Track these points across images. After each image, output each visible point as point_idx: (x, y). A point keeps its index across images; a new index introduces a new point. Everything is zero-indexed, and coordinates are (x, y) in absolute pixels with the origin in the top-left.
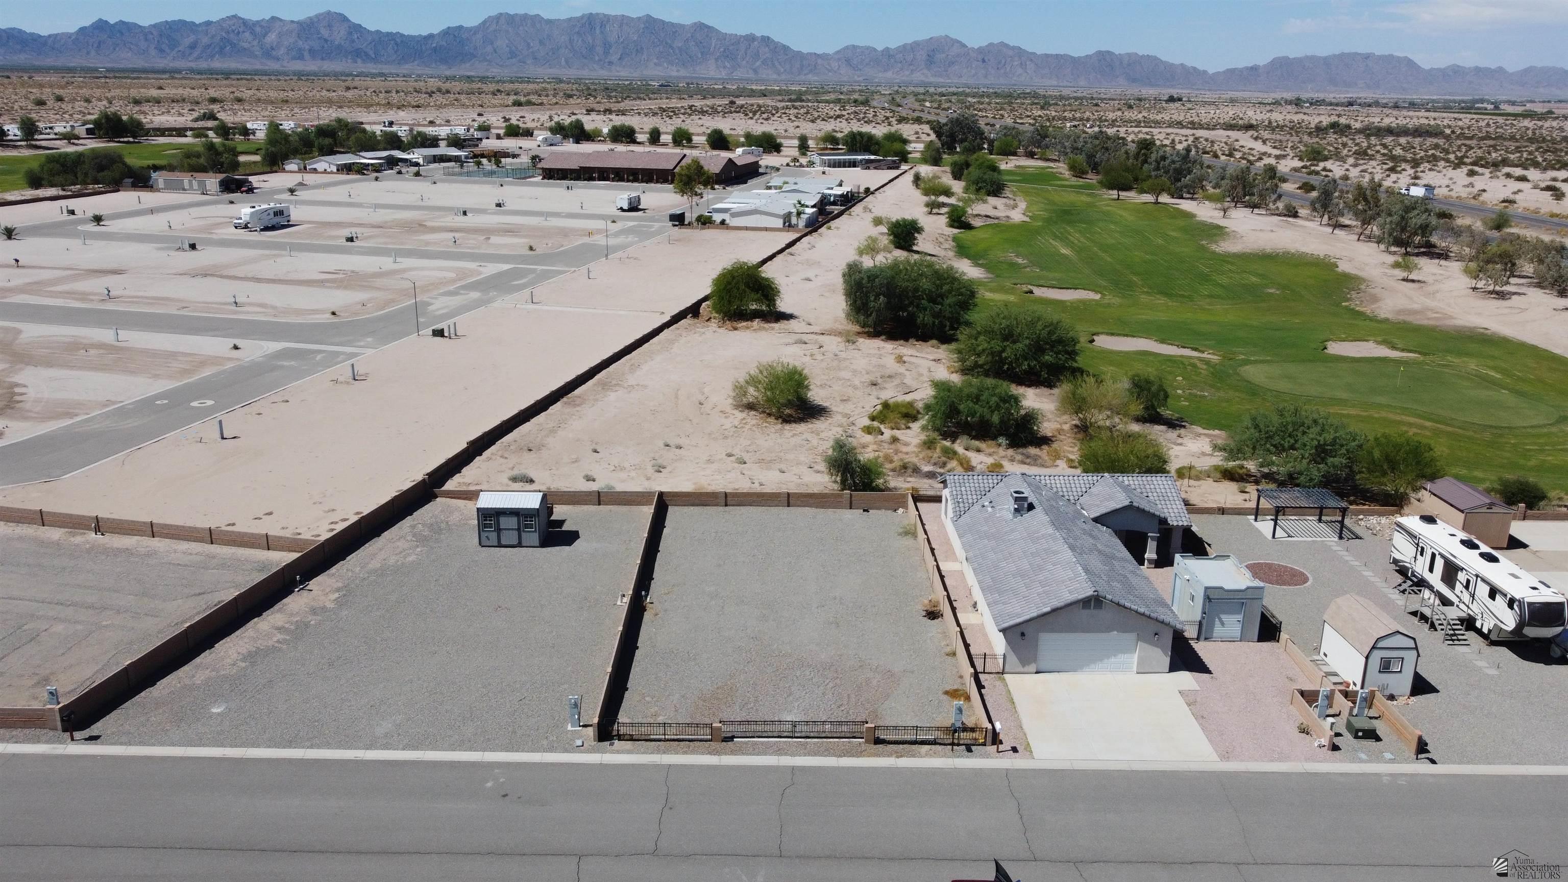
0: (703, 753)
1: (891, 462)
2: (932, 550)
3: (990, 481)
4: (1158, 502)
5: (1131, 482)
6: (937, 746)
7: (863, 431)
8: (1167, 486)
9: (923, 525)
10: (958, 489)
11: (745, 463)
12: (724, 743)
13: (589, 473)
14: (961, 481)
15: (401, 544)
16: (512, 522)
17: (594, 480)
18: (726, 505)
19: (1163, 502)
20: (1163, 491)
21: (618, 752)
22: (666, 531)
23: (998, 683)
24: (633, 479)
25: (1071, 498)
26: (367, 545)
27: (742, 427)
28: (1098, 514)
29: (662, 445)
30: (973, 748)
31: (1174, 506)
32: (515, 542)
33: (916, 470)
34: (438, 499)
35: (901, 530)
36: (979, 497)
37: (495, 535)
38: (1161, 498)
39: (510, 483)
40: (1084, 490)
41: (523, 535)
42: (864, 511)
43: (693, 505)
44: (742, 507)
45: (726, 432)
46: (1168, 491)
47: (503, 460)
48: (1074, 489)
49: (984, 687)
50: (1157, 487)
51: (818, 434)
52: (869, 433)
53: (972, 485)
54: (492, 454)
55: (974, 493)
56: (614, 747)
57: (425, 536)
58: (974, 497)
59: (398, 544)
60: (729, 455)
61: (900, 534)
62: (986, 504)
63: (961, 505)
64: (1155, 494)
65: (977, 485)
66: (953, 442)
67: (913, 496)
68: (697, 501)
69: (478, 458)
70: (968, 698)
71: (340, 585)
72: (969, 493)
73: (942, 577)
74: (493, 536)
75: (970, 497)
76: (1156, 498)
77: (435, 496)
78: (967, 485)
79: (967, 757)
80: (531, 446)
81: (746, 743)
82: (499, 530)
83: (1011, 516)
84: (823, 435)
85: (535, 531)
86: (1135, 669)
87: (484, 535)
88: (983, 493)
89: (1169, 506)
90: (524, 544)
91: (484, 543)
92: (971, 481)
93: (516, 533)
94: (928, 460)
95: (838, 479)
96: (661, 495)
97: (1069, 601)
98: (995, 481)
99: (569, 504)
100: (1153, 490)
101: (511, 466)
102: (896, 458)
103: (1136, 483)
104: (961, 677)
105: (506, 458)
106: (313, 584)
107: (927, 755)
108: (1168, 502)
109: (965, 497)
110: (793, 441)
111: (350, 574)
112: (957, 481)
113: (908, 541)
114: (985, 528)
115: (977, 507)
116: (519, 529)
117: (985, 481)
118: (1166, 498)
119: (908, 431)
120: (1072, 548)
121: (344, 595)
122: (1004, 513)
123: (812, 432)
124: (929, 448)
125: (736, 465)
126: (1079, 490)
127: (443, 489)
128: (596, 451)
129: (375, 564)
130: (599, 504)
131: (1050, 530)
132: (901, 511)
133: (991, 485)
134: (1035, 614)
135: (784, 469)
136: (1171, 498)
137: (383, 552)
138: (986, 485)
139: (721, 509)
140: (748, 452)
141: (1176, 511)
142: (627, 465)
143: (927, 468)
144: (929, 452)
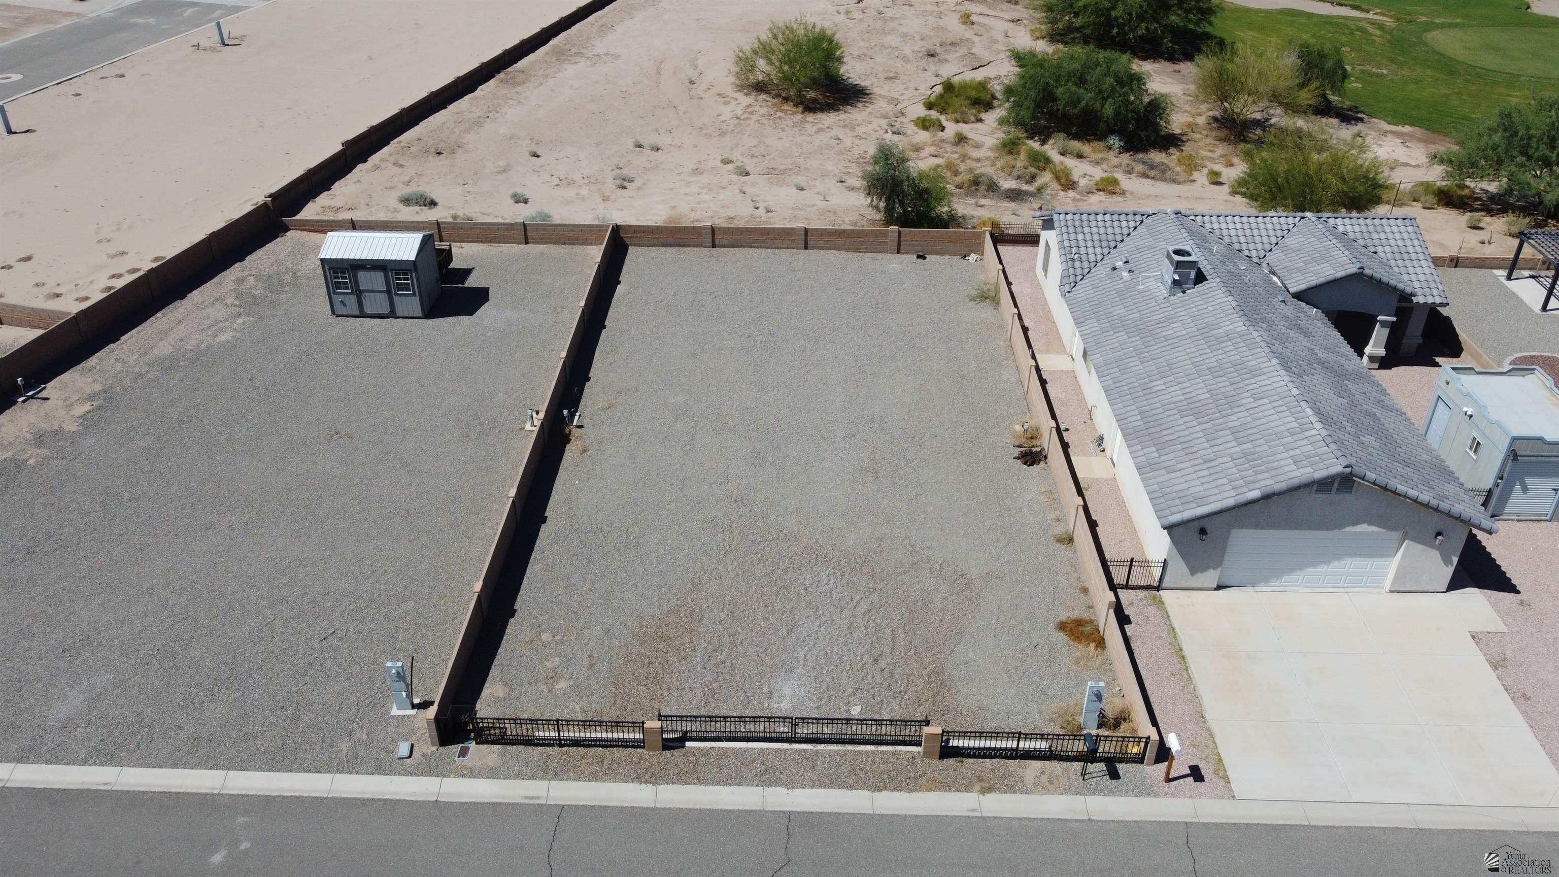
0: (626, 779)
1: (956, 173)
2: (1025, 330)
3: (1124, 224)
4: (1392, 263)
5: (1349, 228)
6: (1055, 763)
7: (917, 125)
8: (1405, 236)
9: (1009, 284)
10: (1072, 236)
11: (747, 174)
12: (667, 753)
13: (519, 190)
14: (1077, 223)
15: (216, 312)
16: (377, 280)
17: (526, 201)
18: (714, 246)
19: (1400, 263)
20: (1400, 243)
21: (473, 773)
22: (620, 289)
23: (1152, 611)
24: (583, 199)
25: (1254, 254)
26: (159, 315)
27: (747, 118)
28: (1303, 287)
29: (632, 147)
30: (1121, 768)
31: (1419, 270)
32: (386, 310)
33: (992, 187)
34: (289, 234)
35: (974, 293)
36: (1106, 251)
37: (353, 298)
38: (1397, 256)
39: (401, 206)
40: (1274, 240)
41: (396, 299)
42: (919, 257)
43: (664, 245)
44: (737, 250)
45: (724, 126)
46: (1408, 243)
47: (398, 170)
48: (1258, 239)
49: (1129, 622)
50: (1390, 236)
51: (853, 129)
52: (925, 128)
53: (1094, 230)
54: (382, 160)
55: (1097, 243)
56: (467, 761)
57: (254, 297)
58: (1099, 251)
59: (210, 311)
60: (726, 162)
61: (973, 299)
62: (1119, 264)
63: (1077, 264)
64: (1387, 249)
65: (1102, 230)
66: (1044, 142)
67: (992, 235)
68: (671, 240)
69: (360, 167)
70: (1101, 643)
71: (98, 387)
72: (1089, 244)
73: (1043, 383)
74: (352, 300)
75: (1091, 251)
76: (1390, 256)
77: (285, 229)
78: (1087, 230)
79: (1111, 793)
80: (441, 147)
81: (706, 753)
82: (359, 293)
83: (1165, 292)
84: (860, 130)
85: (414, 294)
86: (1388, 584)
87: (337, 299)
88: (1112, 244)
89: (1411, 270)
90: (399, 313)
91: (340, 310)
92: (1093, 223)
93: (384, 297)
94: (1009, 170)
95: (882, 204)
96: (616, 229)
97: (1295, 482)
98: (1132, 224)
99: (482, 242)
100: (1384, 242)
101: (407, 179)
102: (962, 167)
103: (1357, 229)
104: (1085, 591)
105: (402, 166)
106: (53, 389)
107: (1037, 787)
108: (1408, 263)
109: (1083, 250)
110: (819, 139)
111: (119, 367)
112: (1070, 223)
113: (985, 312)
114: (1120, 310)
115: (1102, 270)
116: (388, 291)
117: (1116, 224)
118: (1406, 256)
119: (979, 125)
120: (1285, 364)
121: (99, 407)
122: (1152, 284)
123: (845, 126)
124: (1010, 152)
125: (735, 178)
126: (1265, 239)
127: (297, 217)
128: (536, 156)
129: (164, 348)
130: (527, 243)
131: (1240, 326)
132: (973, 257)
133: (1125, 231)
134: (1231, 502)
135: (803, 184)
136: (1414, 256)
137: (182, 327)
138: (1117, 231)
139: (706, 251)
140: (753, 156)
141: (1422, 278)
142: (577, 176)
143: (1008, 184)
144: (1009, 159)
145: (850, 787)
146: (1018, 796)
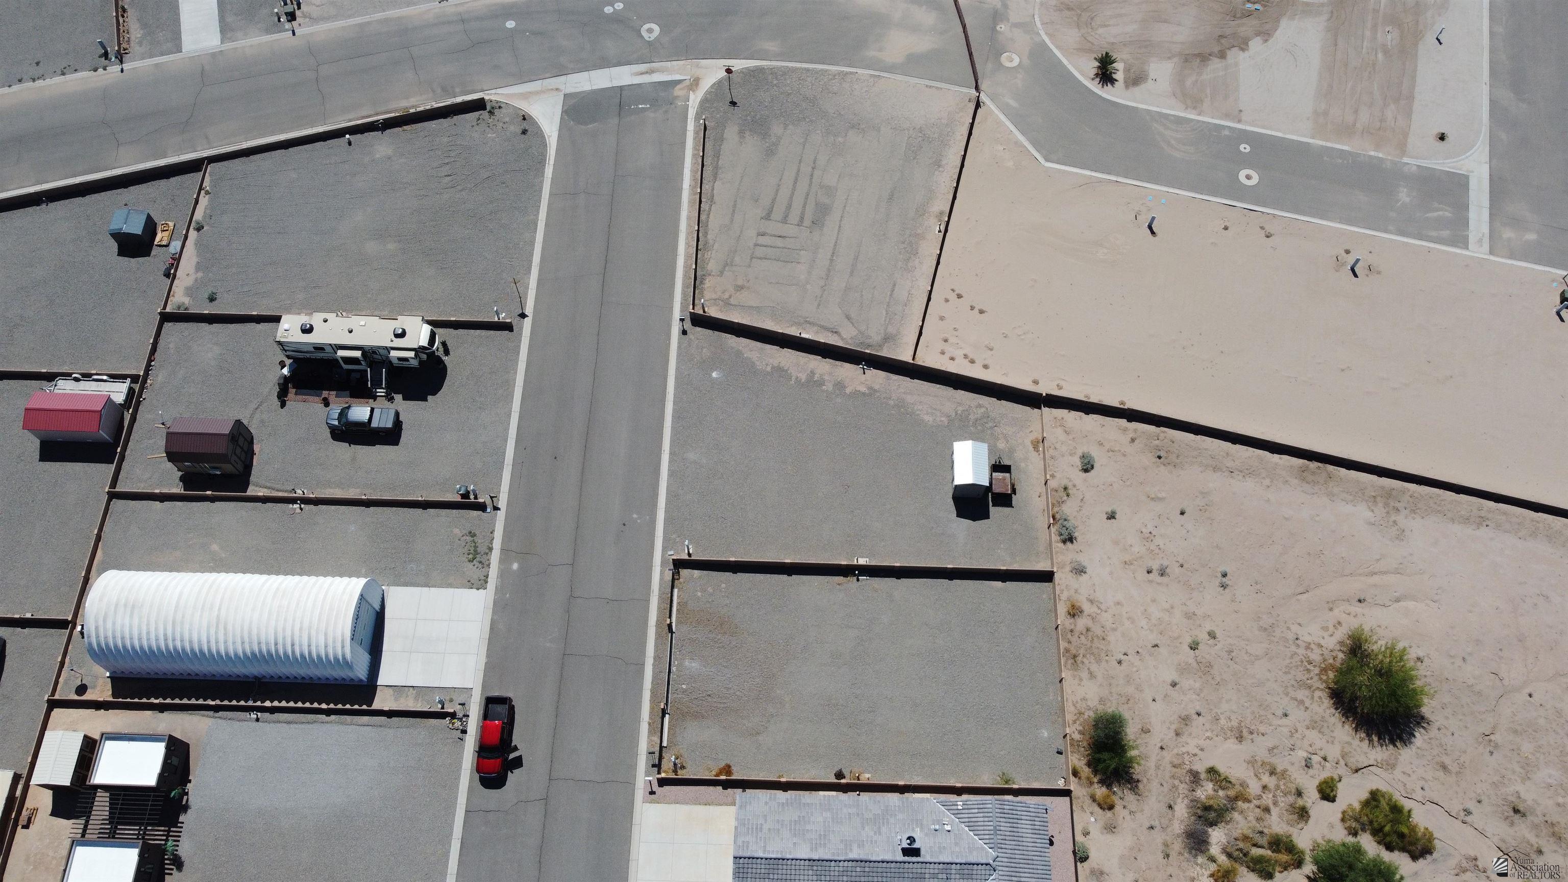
0: (658, 617)
6: (658, 745)
11: (1194, 649)
12: (666, 628)
15: (949, 407)
17: (1109, 518)
21: (662, 573)
29: (1223, 570)
30: (656, 769)
39: (1078, 455)
42: (1060, 750)
45: (1279, 629)
47: (1125, 440)
51: (1311, 727)
56: (667, 570)
69: (1121, 420)
71: (877, 387)
79: (647, 762)
80: (1171, 455)
81: (666, 639)
84: (1310, 733)
94: (1242, 839)
101: (1115, 449)
102: (1245, 805)
105: (1132, 442)
106: (873, 373)
107: (650, 741)
110: (1279, 699)
119: (1342, 830)
123: (1314, 721)
124: (1275, 844)
125: (1183, 641)
128: (1183, 513)
129: (909, 399)
140: (1228, 652)
143: (1217, 835)
145: (652, 683)
146: (647, 734)
